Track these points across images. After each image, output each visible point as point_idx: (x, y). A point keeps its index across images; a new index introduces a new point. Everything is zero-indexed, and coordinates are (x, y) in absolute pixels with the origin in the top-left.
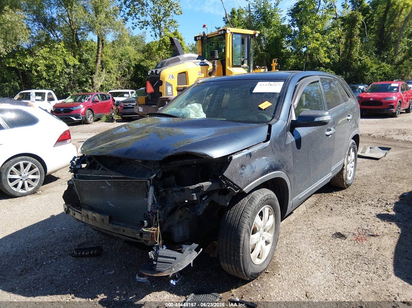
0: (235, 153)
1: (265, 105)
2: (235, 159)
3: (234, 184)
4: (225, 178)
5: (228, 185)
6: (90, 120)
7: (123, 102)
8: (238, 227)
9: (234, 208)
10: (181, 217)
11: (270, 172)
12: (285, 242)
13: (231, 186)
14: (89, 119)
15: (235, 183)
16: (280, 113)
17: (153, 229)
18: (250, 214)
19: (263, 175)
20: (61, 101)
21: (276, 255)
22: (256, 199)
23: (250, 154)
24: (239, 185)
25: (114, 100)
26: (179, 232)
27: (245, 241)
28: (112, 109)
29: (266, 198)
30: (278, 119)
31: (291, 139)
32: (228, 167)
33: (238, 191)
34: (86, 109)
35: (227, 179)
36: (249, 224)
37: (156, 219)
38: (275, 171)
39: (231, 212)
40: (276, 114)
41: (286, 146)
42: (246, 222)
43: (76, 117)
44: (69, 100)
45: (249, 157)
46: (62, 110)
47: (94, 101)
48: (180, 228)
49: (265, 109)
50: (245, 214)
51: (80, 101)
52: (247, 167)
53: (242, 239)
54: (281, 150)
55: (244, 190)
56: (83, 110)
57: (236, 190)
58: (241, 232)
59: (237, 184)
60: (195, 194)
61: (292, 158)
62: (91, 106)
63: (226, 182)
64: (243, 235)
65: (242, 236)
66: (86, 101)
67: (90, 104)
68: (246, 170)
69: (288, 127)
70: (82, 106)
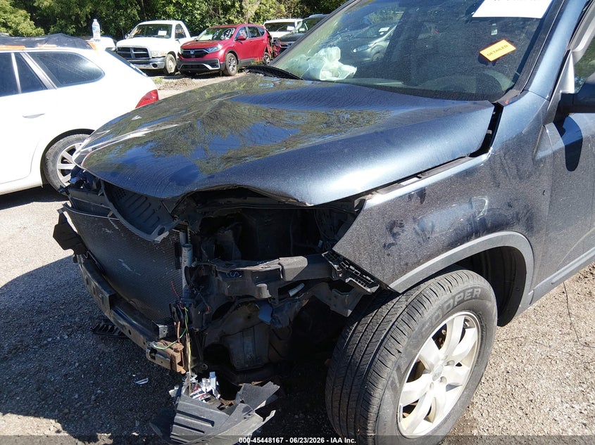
0: (376, 189)
1: (497, 51)
2: (371, 209)
3: (364, 272)
4: (337, 258)
5: (348, 273)
6: (233, 69)
7: (282, 40)
8: (368, 370)
9: (368, 318)
10: (249, 317)
11: (477, 237)
12: (503, 366)
13: (354, 276)
14: (231, 67)
15: (367, 269)
16: (533, 74)
17: (174, 347)
18: (404, 343)
19: (453, 245)
20: (193, 38)
21: (475, 400)
22: (427, 304)
23: (422, 193)
24: (378, 276)
25: (270, 37)
26: (244, 349)
27: (384, 407)
28: (267, 51)
29: (457, 299)
30: (525, 90)
31: (553, 142)
32: (350, 230)
33: (374, 289)
34: (225, 52)
35: (345, 259)
36: (399, 368)
37: (183, 326)
38: (492, 232)
39: (360, 328)
40: (522, 77)
41: (537, 163)
42: (389, 364)
43: (213, 65)
44: (204, 37)
45: (416, 201)
46: (192, 53)
47: (240, 39)
48: (248, 342)
49: (495, 61)
50: (391, 344)
51: (218, 38)
52: (406, 227)
53: (375, 402)
54: (520, 177)
55: (392, 286)
56: (221, 53)
57: (371, 286)
58: (374, 385)
59: (373, 273)
60: (265, 285)
61: (547, 194)
62: (233, 47)
63: (341, 267)
64: (377, 393)
65: (377, 395)
66: (227, 38)
67: (233, 43)
68: (402, 236)
69: (550, 113)
70: (220, 46)
